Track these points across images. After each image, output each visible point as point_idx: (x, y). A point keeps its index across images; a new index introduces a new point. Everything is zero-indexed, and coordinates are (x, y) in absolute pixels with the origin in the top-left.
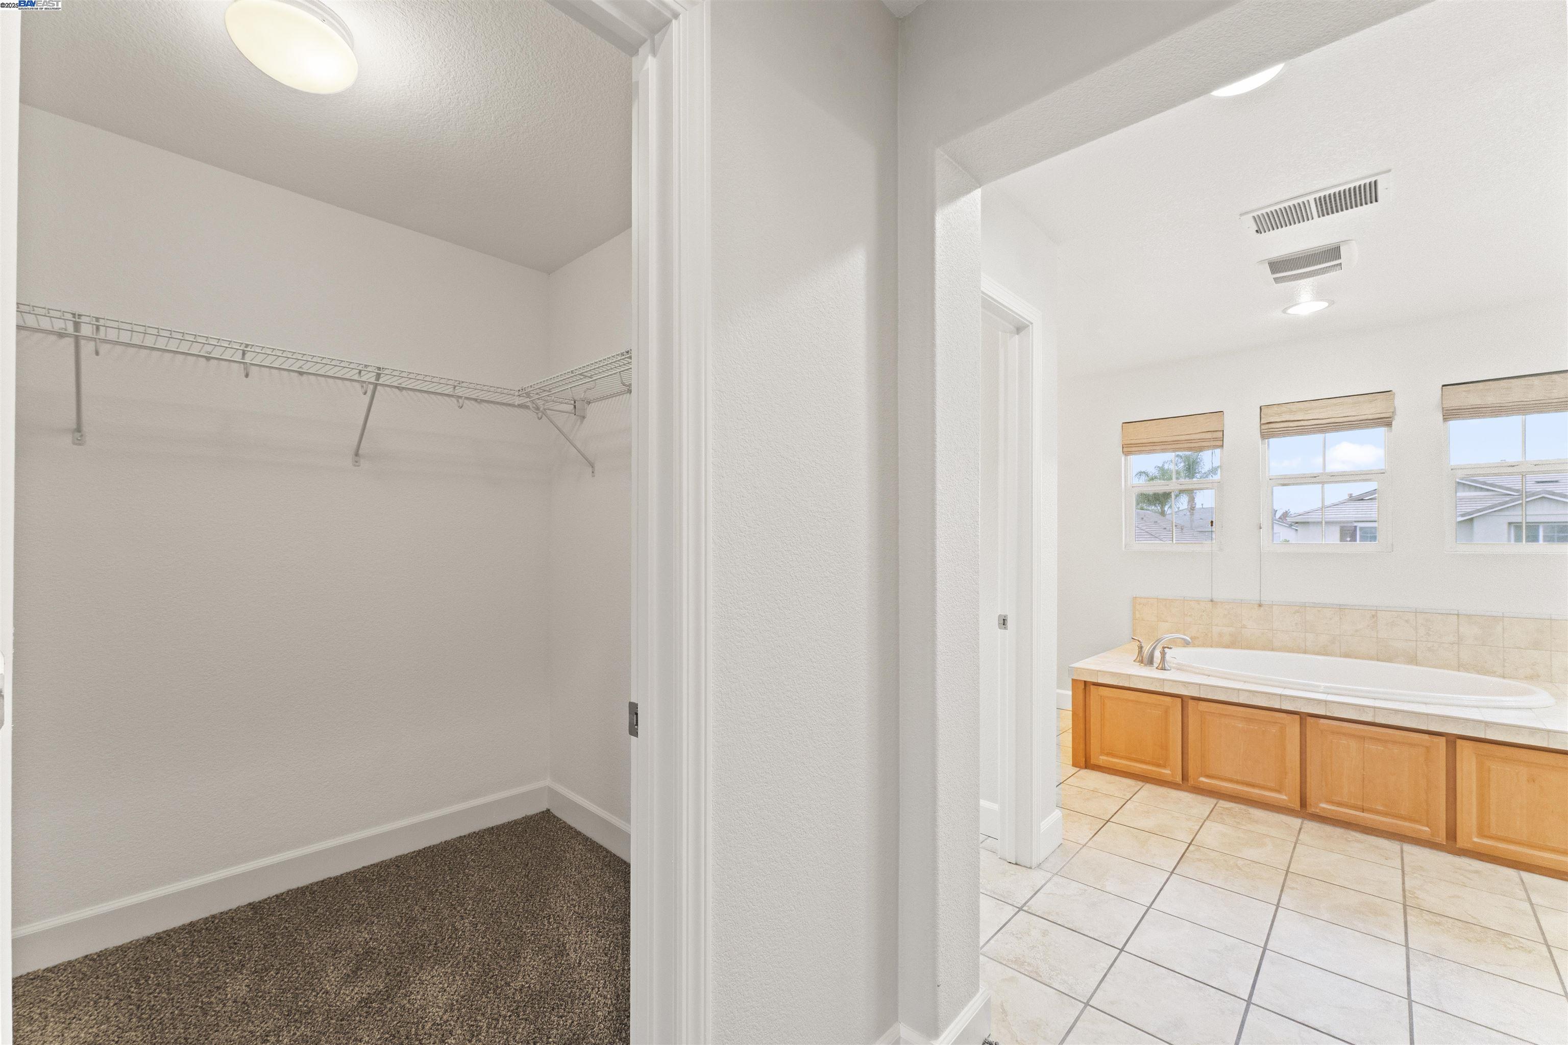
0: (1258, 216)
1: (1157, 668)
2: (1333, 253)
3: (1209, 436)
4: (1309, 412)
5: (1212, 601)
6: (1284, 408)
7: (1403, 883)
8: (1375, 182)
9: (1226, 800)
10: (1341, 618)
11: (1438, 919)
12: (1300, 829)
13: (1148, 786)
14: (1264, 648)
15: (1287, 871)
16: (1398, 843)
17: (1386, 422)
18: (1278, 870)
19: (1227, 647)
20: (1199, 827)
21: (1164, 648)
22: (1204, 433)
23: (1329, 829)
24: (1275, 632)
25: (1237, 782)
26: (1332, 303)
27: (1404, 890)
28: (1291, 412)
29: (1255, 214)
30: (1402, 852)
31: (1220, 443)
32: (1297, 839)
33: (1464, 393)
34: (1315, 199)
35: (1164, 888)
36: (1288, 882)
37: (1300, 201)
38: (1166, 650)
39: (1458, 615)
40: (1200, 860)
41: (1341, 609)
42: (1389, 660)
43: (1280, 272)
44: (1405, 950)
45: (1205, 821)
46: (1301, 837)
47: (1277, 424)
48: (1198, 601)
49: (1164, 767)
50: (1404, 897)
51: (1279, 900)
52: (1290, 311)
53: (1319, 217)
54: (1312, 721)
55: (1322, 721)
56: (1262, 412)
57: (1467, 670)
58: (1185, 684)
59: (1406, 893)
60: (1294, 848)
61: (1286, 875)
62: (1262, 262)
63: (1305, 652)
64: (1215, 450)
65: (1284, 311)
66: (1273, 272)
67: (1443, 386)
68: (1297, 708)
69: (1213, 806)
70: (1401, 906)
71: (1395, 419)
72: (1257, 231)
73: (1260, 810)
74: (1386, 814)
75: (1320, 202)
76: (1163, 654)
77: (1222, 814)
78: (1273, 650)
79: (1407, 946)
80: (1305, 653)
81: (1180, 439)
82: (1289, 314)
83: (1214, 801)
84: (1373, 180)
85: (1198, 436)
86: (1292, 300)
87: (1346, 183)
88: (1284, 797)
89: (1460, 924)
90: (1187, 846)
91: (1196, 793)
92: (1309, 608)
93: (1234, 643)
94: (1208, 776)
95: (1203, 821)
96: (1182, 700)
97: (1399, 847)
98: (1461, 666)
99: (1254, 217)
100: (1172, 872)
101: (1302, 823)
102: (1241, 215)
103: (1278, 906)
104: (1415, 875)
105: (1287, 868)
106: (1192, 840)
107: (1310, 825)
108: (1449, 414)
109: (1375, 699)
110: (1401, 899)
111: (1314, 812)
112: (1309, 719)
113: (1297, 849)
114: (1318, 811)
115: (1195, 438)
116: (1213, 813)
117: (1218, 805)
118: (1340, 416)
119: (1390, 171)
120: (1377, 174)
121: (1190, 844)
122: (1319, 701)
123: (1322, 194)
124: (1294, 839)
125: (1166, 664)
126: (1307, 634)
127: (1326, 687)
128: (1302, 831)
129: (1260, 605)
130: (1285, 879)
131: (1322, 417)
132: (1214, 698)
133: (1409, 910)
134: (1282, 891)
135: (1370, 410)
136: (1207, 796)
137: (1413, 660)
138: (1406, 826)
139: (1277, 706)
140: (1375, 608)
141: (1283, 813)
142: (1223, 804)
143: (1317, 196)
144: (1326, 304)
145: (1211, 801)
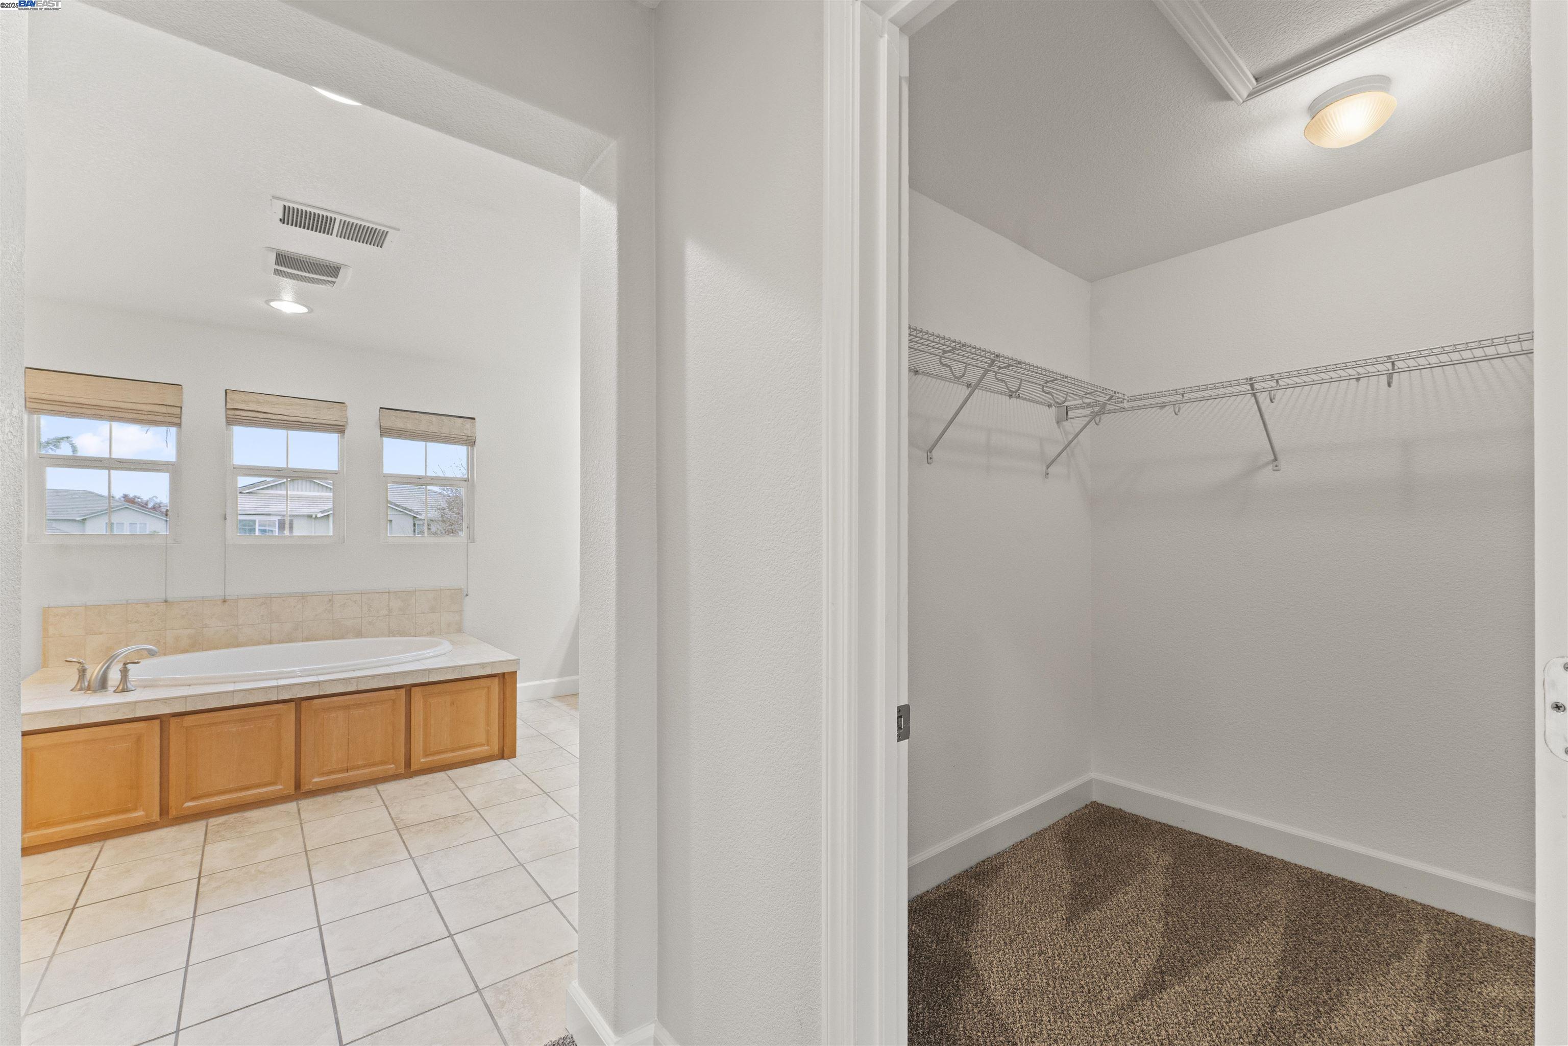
0: (289, 207)
1: (115, 692)
2: (331, 271)
3: (164, 409)
4: (276, 406)
5: (166, 601)
6: (252, 397)
7: (390, 814)
8: (387, 232)
9: (216, 816)
10: (303, 605)
11: (419, 828)
12: (299, 810)
13: (110, 843)
14: (228, 646)
15: (306, 852)
16: (373, 787)
17: (340, 429)
18: (298, 854)
19: (185, 651)
20: (200, 856)
21: (125, 664)
22: (157, 406)
23: (321, 799)
24: (240, 627)
25: (230, 791)
26: (311, 310)
27: (392, 819)
28: (258, 402)
29: (287, 204)
30: (378, 790)
31: (177, 420)
32: (301, 820)
33: (394, 418)
34: (341, 220)
35: (193, 937)
36: (312, 860)
37: (329, 215)
38: (129, 666)
39: (389, 592)
40: (219, 887)
41: (303, 597)
42: (342, 637)
43: (284, 266)
44: (411, 861)
45: (204, 846)
46: (303, 816)
47: (243, 412)
48: (147, 604)
49: (135, 809)
50: (395, 824)
51: (311, 879)
52: (273, 304)
53: (337, 236)
54: (306, 704)
55: (316, 701)
56: (228, 396)
57: (394, 636)
58: (165, 701)
59: (395, 821)
60: (302, 829)
61: (307, 855)
62: (270, 249)
63: (271, 642)
64: (170, 428)
65: (267, 302)
66: (277, 263)
67: (381, 408)
68: (293, 695)
69: (204, 829)
70: (396, 831)
71: (347, 428)
72: (281, 220)
73: (255, 811)
74: (365, 766)
75: (344, 224)
76: (125, 672)
77: (218, 832)
78: (238, 646)
79: (411, 857)
80: (271, 644)
81: (121, 407)
82: (270, 306)
83: (204, 823)
84: (386, 230)
85: (149, 408)
86: (276, 296)
87: (368, 221)
88: (280, 787)
89: (431, 824)
90: (197, 881)
91: (179, 824)
92: (275, 599)
93: (195, 645)
94: (193, 799)
95: (201, 848)
96: (161, 722)
97: (375, 789)
98: (391, 633)
99: (285, 206)
100: (194, 917)
101: (298, 805)
102: (274, 197)
103: (312, 885)
104: (394, 804)
105: (304, 849)
106: (200, 873)
107: (304, 803)
108: (386, 432)
109: (354, 671)
110: (393, 826)
111: (308, 789)
112: (304, 704)
113: (304, 829)
114: (311, 787)
115: (145, 410)
116: (209, 835)
117: (209, 825)
118: (304, 416)
119: (399, 230)
120: (390, 227)
121: (199, 878)
122: (313, 683)
123: (348, 220)
124: (298, 822)
125: (128, 684)
126: (272, 624)
127: (301, 671)
128: (301, 811)
129: (224, 601)
130: (308, 859)
131: (286, 414)
132: (204, 708)
133: (402, 832)
134: (310, 870)
135: (329, 416)
136: (193, 821)
137: (359, 634)
138: (378, 770)
139: (274, 698)
140: (331, 593)
141: (277, 804)
142: (213, 821)
143: (344, 219)
144: (304, 310)
145: (200, 826)
